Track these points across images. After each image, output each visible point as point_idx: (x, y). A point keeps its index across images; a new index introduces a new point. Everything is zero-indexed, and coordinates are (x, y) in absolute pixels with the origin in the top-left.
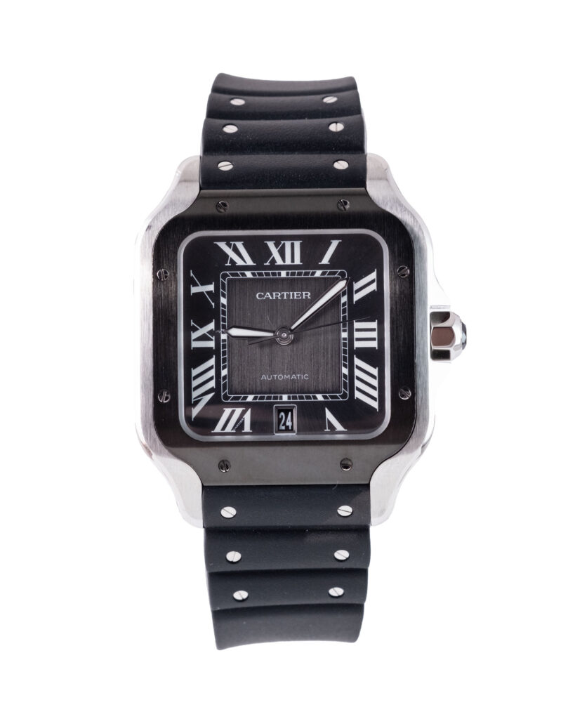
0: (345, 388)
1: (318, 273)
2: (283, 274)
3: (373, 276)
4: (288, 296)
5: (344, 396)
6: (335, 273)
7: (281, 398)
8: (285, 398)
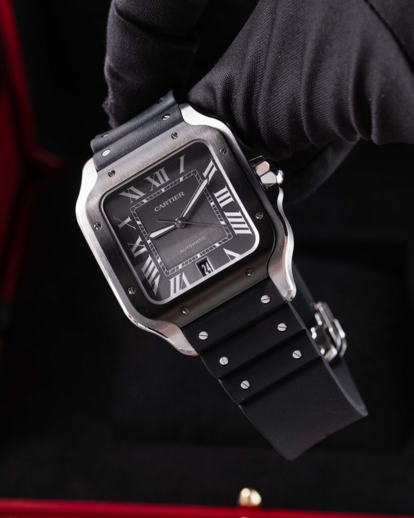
0: (228, 232)
1: (181, 179)
2: (163, 190)
3: (211, 163)
4: (172, 200)
5: (230, 236)
6: (190, 174)
7: (197, 257)
8: (199, 256)
